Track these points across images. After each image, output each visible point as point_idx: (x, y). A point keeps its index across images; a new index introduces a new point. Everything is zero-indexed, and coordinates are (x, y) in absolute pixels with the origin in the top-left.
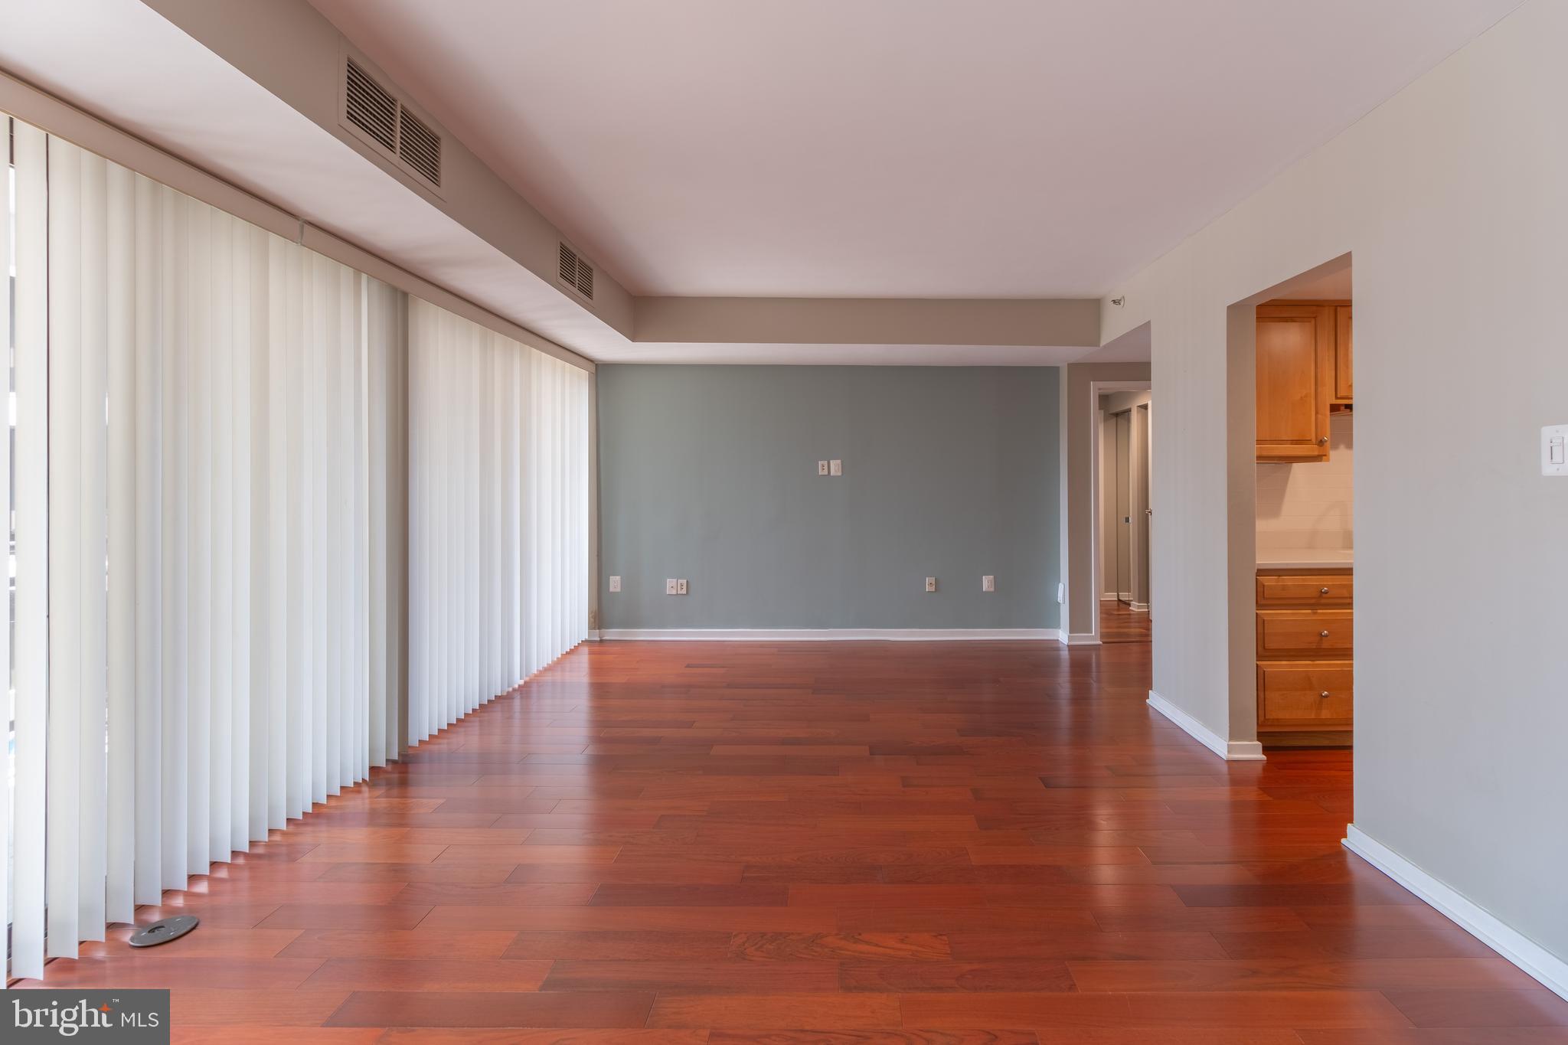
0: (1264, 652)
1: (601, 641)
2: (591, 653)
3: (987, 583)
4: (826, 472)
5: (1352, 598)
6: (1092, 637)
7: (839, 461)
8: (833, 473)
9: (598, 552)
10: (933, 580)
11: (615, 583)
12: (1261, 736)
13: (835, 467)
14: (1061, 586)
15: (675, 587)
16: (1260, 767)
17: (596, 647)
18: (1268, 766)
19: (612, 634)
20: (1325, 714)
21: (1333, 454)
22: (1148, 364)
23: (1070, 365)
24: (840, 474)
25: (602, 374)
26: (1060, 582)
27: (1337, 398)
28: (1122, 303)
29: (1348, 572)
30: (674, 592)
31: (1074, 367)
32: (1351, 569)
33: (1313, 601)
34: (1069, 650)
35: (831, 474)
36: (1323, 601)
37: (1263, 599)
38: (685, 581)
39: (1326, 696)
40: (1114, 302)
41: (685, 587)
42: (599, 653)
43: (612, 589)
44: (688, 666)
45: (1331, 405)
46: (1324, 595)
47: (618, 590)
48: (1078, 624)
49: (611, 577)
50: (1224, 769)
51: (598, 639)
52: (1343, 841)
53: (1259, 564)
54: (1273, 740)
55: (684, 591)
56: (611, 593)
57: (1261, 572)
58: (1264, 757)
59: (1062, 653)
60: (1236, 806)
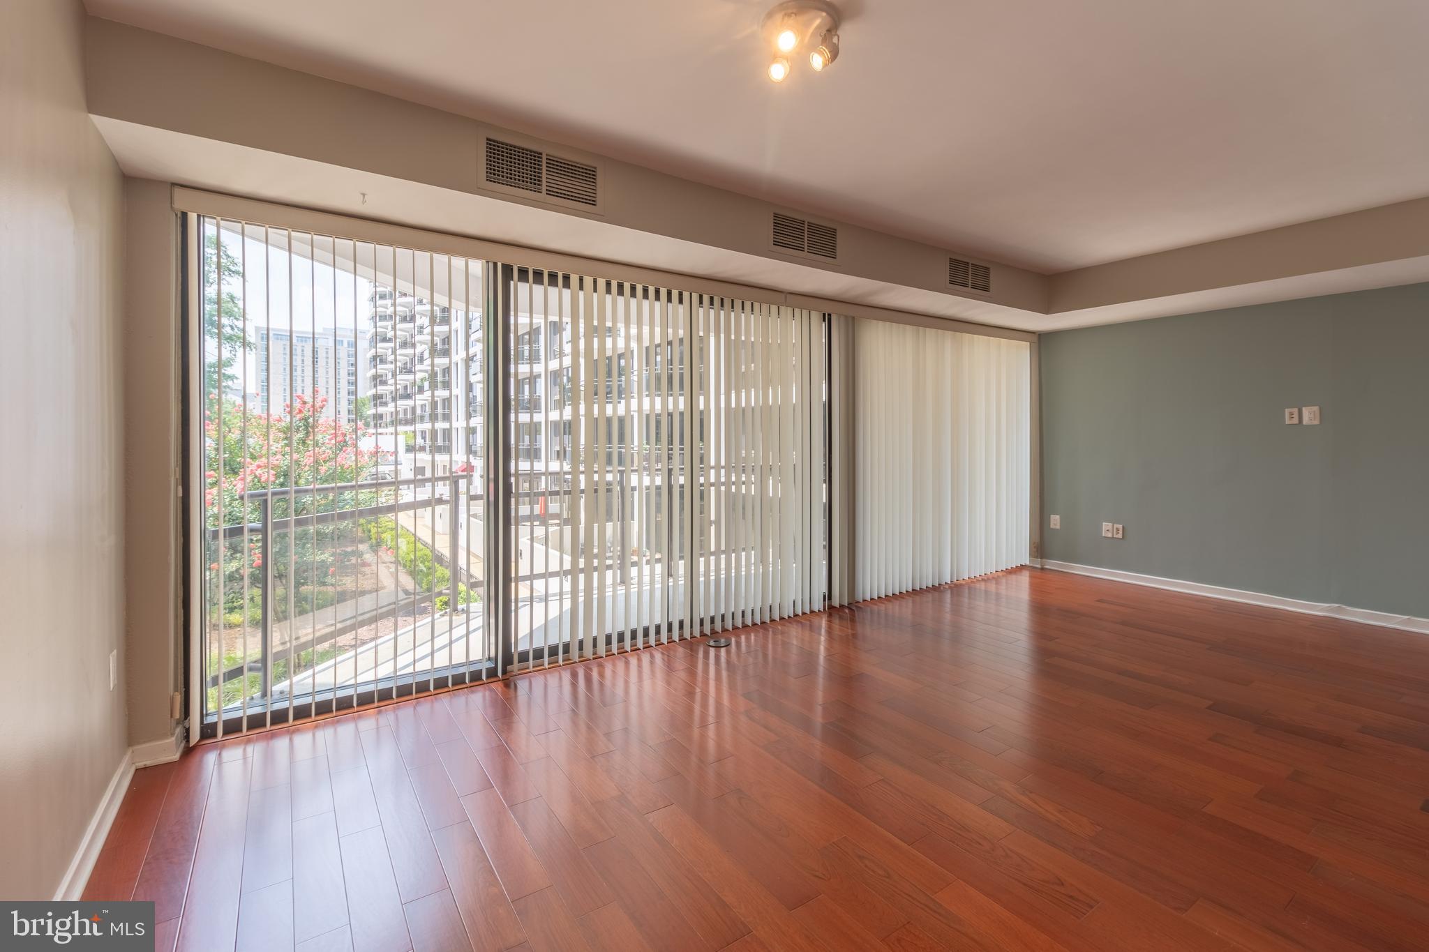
1: (1042, 569)
2: (1031, 577)
4: (1296, 421)
7: (1316, 408)
8: (1306, 421)
9: (1040, 493)
11: (1055, 521)
13: (1310, 415)
15: (1111, 530)
17: (1037, 572)
19: (1052, 564)
25: (1042, 342)
30: (1110, 535)
35: (1305, 423)
38: (1121, 527)
41: (1121, 532)
42: (1040, 578)
43: (1052, 526)
47: (1058, 526)
49: (1052, 516)
51: (1039, 566)
55: (1120, 536)
56: (1052, 529)
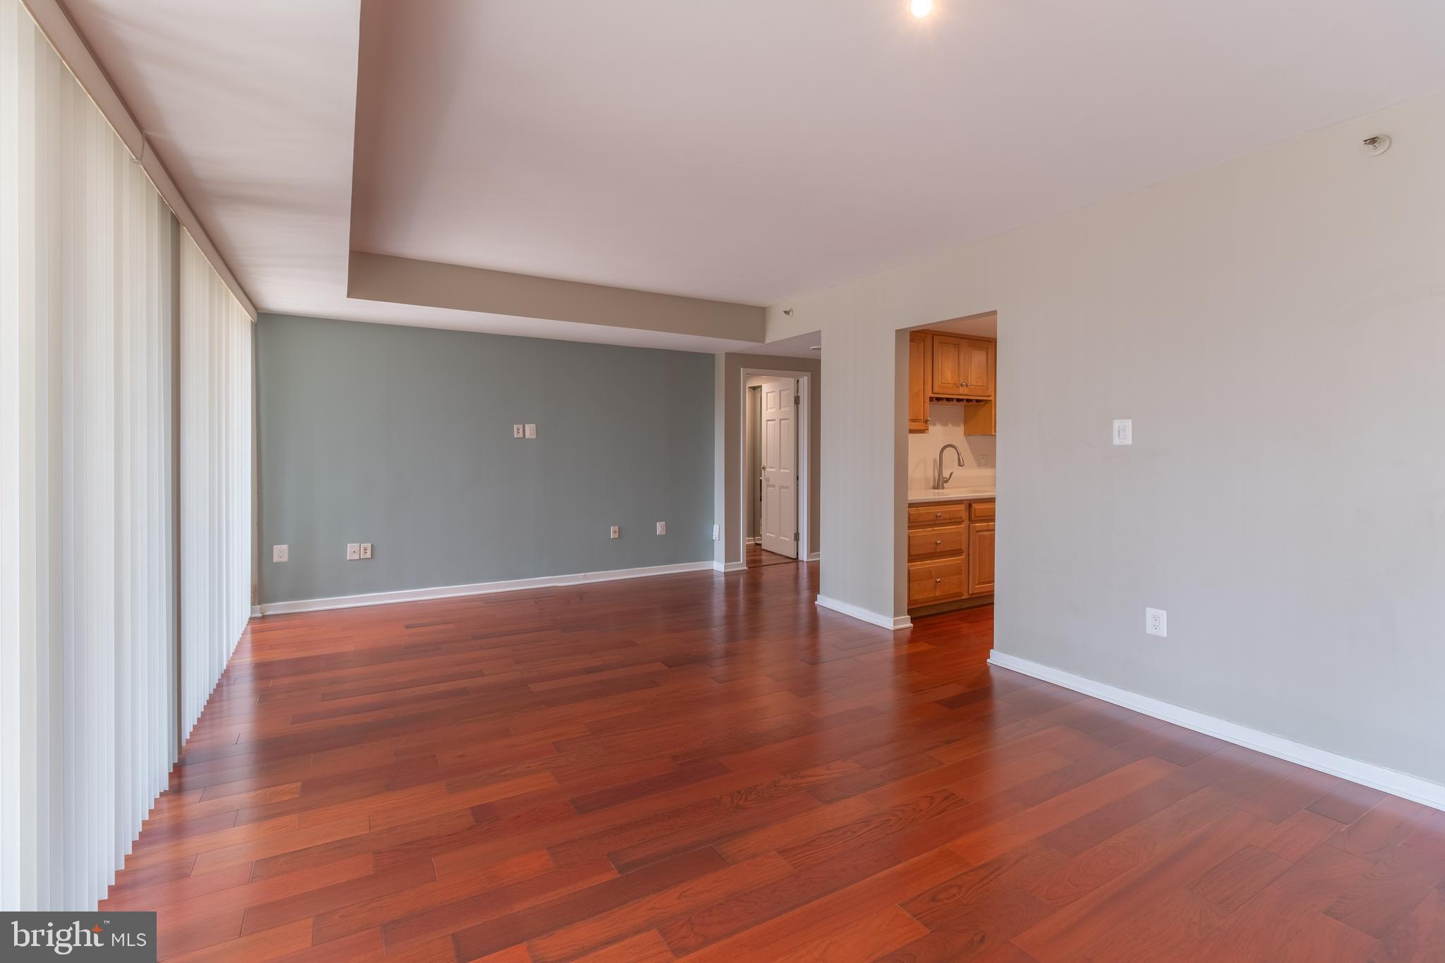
0: (912, 558)
1: (267, 617)
2: (254, 631)
3: (660, 528)
4: (521, 435)
5: (995, 516)
6: (741, 565)
7: (534, 426)
8: (527, 435)
9: (258, 519)
10: (617, 528)
11: (280, 553)
12: (910, 612)
13: (530, 431)
14: (716, 528)
15: (356, 554)
16: (909, 631)
17: (259, 624)
18: (914, 631)
19: (277, 608)
20: (938, 593)
21: (931, 428)
22: (820, 360)
23: (726, 354)
24: (534, 437)
25: (261, 323)
26: (714, 523)
27: (933, 393)
28: (791, 314)
29: (992, 500)
30: (356, 557)
31: (730, 356)
32: (994, 498)
33: (933, 523)
34: (725, 576)
35: (526, 437)
36: (937, 522)
37: (913, 523)
38: (370, 544)
39: (939, 582)
40: (785, 312)
41: (369, 551)
42: (261, 631)
43: (276, 559)
44: (407, 627)
45: (930, 397)
46: (938, 518)
47: (285, 559)
48: (730, 556)
49: (275, 546)
50: (891, 636)
51: (260, 615)
52: (988, 661)
53: (910, 500)
54: (916, 613)
55: (369, 555)
56: (275, 563)
57: (911, 505)
58: (912, 625)
59: (716, 579)
60: (898, 660)
